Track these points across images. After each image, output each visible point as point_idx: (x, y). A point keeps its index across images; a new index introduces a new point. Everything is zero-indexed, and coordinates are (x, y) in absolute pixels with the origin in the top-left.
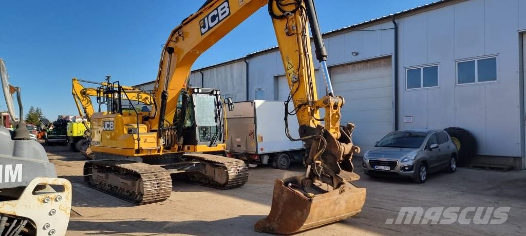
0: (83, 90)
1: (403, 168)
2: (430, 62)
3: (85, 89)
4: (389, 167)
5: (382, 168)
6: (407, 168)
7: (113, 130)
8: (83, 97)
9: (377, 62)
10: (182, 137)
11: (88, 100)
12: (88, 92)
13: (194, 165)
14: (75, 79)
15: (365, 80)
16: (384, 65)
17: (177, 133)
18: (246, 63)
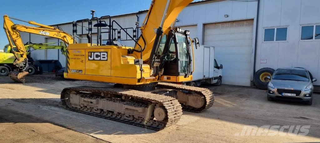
0: (14, 25)
1: (305, 95)
2: (282, 25)
3: (15, 25)
4: (295, 94)
5: (289, 95)
6: (307, 95)
7: (107, 60)
8: (14, 31)
9: (241, 22)
10: (163, 69)
11: (17, 34)
12: (18, 28)
13: (168, 92)
14: (6, 16)
15: (231, 34)
16: (246, 25)
17: (160, 65)
18: (137, 17)
